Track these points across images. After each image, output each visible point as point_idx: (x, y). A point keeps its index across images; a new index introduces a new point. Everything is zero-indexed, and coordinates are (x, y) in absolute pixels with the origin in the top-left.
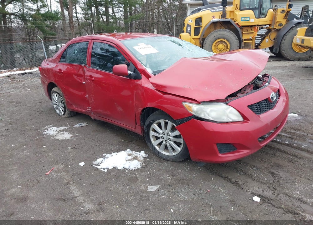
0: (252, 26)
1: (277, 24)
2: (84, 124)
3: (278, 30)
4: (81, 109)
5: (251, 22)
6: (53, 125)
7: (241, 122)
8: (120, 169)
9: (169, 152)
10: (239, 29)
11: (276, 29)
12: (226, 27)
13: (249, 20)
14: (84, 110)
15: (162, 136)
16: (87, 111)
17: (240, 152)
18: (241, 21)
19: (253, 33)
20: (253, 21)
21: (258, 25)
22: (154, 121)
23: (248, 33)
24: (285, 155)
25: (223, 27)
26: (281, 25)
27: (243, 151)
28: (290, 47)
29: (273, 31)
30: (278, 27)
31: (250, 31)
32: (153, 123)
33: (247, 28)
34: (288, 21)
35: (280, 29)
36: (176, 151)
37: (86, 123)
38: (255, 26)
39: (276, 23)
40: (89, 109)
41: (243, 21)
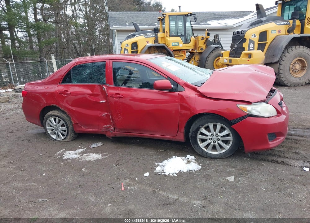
0: (180, 50)
1: (199, 49)
2: (100, 144)
3: (200, 53)
4: (93, 130)
5: (180, 46)
6: (64, 150)
7: (276, 116)
8: (186, 171)
9: (217, 151)
10: (171, 52)
11: (198, 52)
12: (159, 51)
13: (178, 45)
14: (99, 129)
15: (210, 137)
16: (102, 130)
17: (279, 139)
18: (172, 45)
19: (183, 56)
20: (182, 46)
21: (185, 49)
22: (202, 125)
23: (179, 56)
24: (289, 141)
25: (156, 51)
26: (202, 49)
27: (280, 138)
28: (212, 66)
29: (196, 54)
30: (200, 51)
31: (179, 54)
32: (201, 127)
33: (177, 52)
34: (207, 46)
35: (202, 53)
36: (224, 149)
37: (101, 142)
38: (183, 50)
39: (198, 47)
40: (105, 127)
41: (173, 45)
